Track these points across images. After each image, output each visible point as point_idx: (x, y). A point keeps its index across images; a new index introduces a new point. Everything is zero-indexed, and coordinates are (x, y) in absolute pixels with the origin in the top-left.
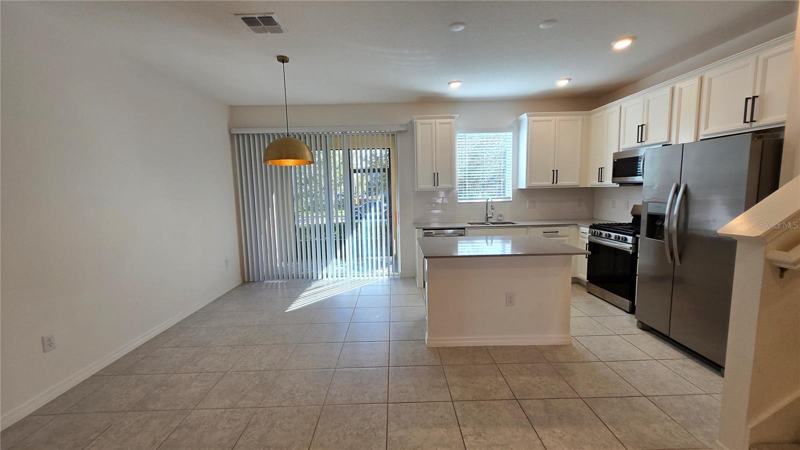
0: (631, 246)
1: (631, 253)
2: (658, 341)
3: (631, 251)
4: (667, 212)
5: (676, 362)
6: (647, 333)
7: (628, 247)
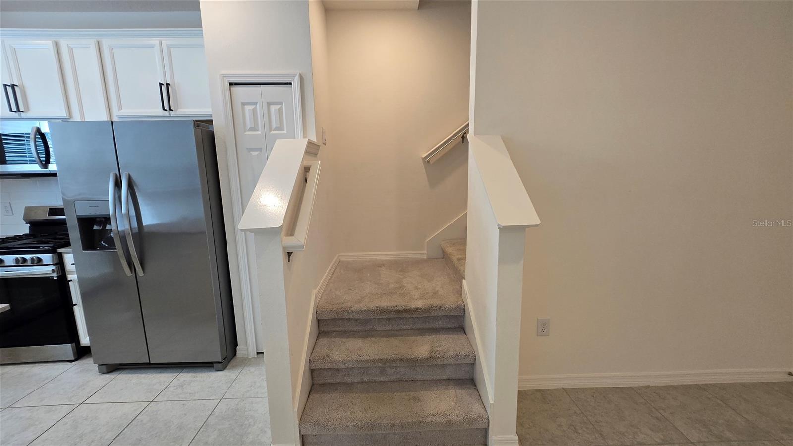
0: (53, 267)
1: (55, 278)
2: (136, 375)
3: (55, 276)
4: (111, 211)
5: (172, 388)
6: (119, 372)
7: (46, 269)
